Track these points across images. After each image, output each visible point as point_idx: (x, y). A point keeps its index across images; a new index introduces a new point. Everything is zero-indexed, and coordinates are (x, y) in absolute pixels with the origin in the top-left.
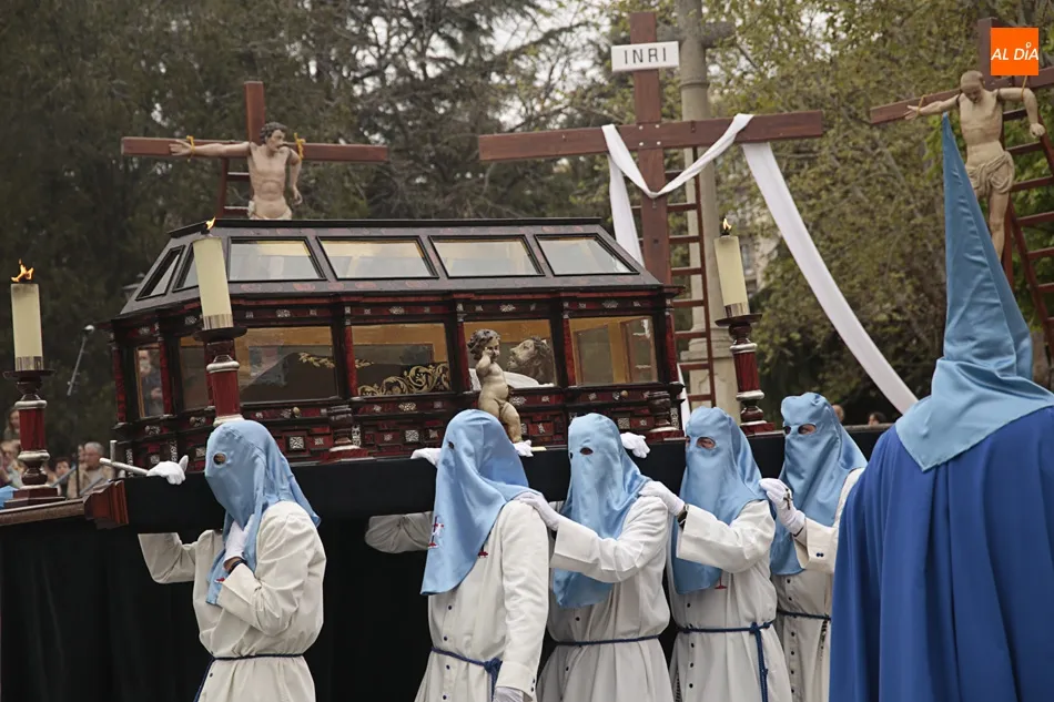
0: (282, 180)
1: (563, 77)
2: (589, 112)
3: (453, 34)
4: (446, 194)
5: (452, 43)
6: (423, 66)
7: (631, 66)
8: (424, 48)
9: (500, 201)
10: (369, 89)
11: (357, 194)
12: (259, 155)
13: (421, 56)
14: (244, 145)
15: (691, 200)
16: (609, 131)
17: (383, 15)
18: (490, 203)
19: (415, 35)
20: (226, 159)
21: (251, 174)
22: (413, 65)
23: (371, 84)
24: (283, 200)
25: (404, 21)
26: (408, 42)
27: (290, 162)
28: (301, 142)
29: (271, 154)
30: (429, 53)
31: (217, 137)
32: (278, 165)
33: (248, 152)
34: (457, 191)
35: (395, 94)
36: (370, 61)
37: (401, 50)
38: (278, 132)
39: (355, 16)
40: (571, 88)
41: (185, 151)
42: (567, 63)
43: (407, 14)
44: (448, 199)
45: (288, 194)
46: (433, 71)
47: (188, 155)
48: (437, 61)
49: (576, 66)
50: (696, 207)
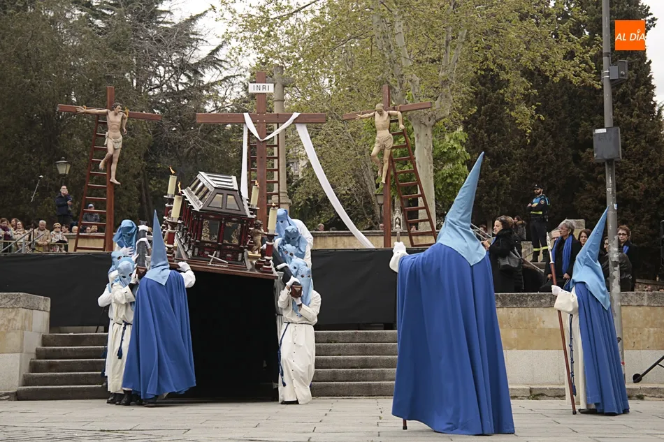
0: (119, 125)
1: (230, 94)
2: (240, 107)
3: (189, 74)
4: (183, 135)
5: (189, 77)
6: (177, 86)
7: (256, 91)
8: (178, 79)
9: (204, 139)
10: (156, 93)
11: (148, 132)
12: (111, 114)
13: (177, 82)
14: (105, 110)
15: (276, 143)
16: (246, 115)
17: (163, 66)
19: (175, 73)
20: (98, 115)
21: (108, 122)
22: (173, 85)
23: (157, 91)
24: (119, 132)
25: (171, 68)
26: (172, 76)
27: (123, 118)
28: (127, 111)
29: (116, 114)
30: (180, 80)
31: (95, 107)
32: (118, 119)
33: (107, 113)
34: (188, 134)
35: (166, 96)
36: (157, 82)
37: (169, 78)
38: (119, 106)
39: (152, 65)
40: (233, 98)
41: (82, 111)
42: (232, 89)
43: (172, 65)
45: (121, 130)
46: (181, 88)
47: (83, 113)
48: (183, 84)
49: (235, 90)
50: (277, 146)
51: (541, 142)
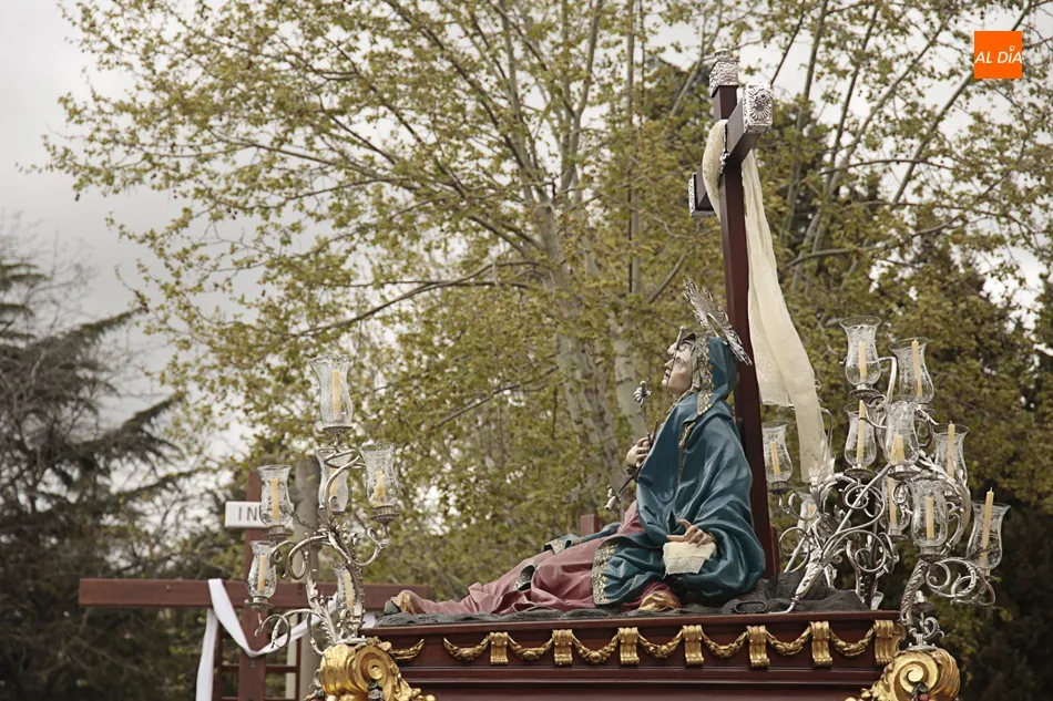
1: (178, 524)
3: (69, 472)
4: (39, 631)
5: (66, 479)
6: (32, 500)
7: (244, 523)
8: (36, 482)
9: (99, 643)
13: (32, 494)
15: (291, 661)
16: (216, 586)
18: (85, 645)
19: (28, 468)
22: (22, 498)
25: (18, 453)
26: (20, 476)
30: (41, 487)
34: (52, 630)
37: (12, 481)
40: (183, 535)
42: (183, 510)
43: (21, 445)
44: (41, 637)
46: (42, 505)
48: (49, 497)
49: (191, 513)
50: (296, 670)
51: (1000, 675)
